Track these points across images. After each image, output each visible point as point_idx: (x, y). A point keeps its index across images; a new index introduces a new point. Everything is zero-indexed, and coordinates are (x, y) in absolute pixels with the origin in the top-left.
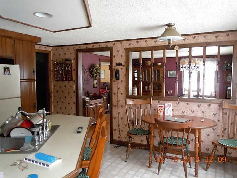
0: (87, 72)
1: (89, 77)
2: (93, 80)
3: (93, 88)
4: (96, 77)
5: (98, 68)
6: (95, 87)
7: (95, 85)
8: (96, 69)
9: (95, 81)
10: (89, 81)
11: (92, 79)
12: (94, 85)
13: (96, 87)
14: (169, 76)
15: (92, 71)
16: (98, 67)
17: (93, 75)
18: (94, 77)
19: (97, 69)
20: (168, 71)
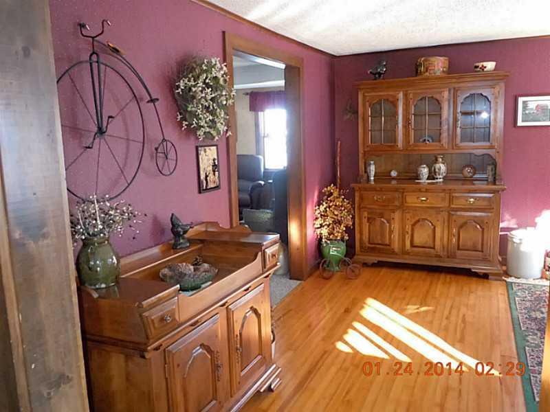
0: (152, 101)
1: (171, 134)
2: (197, 148)
3: (201, 190)
4: (214, 133)
5: (221, 82)
6: (211, 185)
7: (211, 177)
8: (208, 86)
9: (209, 155)
10: (172, 155)
11: (191, 144)
12: (203, 177)
13: (217, 188)
14: (523, 121)
15: (188, 96)
16: (219, 72)
17: (197, 117)
18: (200, 132)
19: (214, 85)
20: (521, 100)
